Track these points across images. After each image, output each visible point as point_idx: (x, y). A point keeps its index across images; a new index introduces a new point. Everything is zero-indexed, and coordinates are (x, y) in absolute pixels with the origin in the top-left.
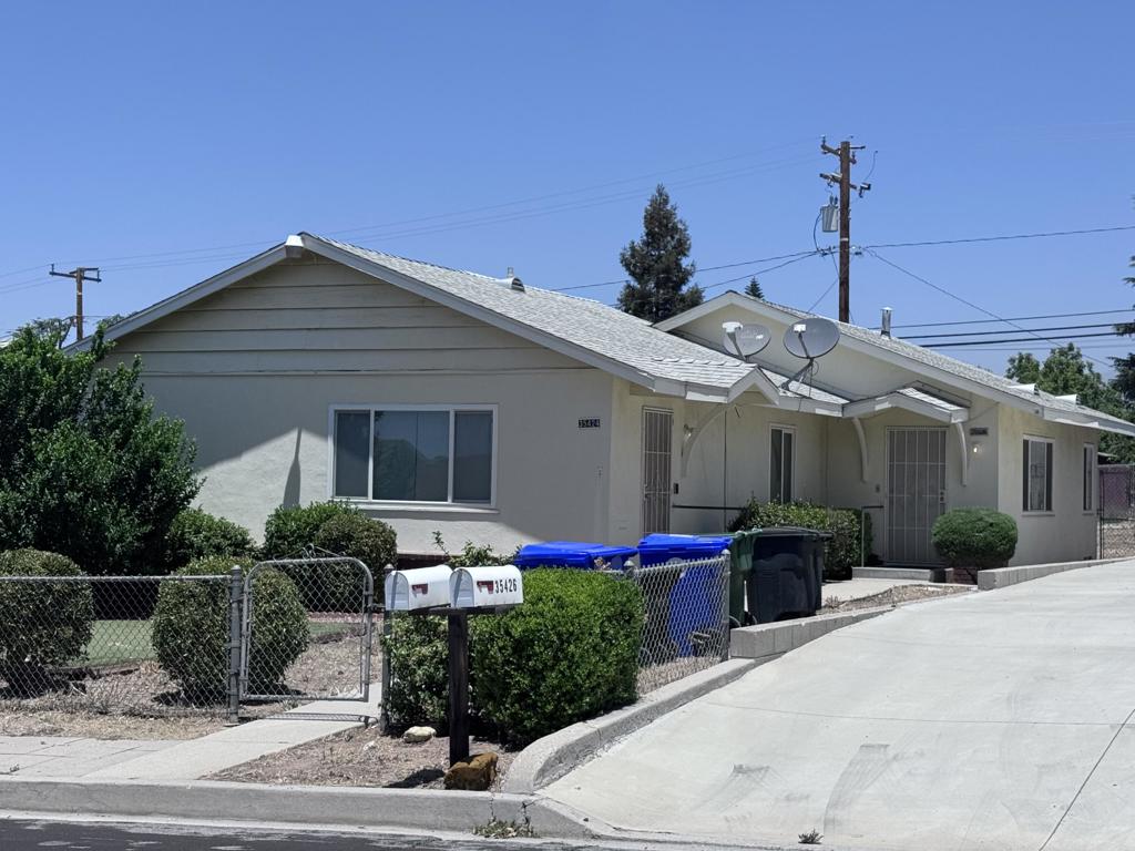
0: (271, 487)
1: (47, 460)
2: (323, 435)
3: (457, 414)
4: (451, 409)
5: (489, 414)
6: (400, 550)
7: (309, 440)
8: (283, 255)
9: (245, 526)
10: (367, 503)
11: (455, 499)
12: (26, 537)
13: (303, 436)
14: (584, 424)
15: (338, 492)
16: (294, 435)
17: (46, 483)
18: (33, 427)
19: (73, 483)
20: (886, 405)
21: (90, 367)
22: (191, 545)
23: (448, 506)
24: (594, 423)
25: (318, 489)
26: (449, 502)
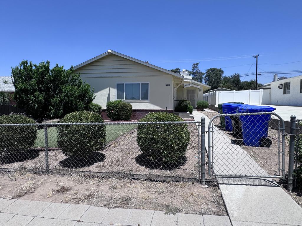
0: (104, 98)
1: (65, 91)
2: (115, 88)
3: (141, 84)
4: (140, 83)
5: (148, 84)
6: (133, 108)
7: (112, 89)
8: (107, 54)
9: (100, 105)
10: (124, 100)
11: (141, 99)
12: (61, 108)
13: (110, 88)
14: (167, 85)
15: (118, 98)
16: (109, 88)
17: (65, 96)
18: (60, 84)
19: (71, 96)
20: (191, 86)
21: (70, 73)
22: (91, 109)
23: (140, 101)
24: (169, 85)
25: (114, 98)
26: (140, 100)
